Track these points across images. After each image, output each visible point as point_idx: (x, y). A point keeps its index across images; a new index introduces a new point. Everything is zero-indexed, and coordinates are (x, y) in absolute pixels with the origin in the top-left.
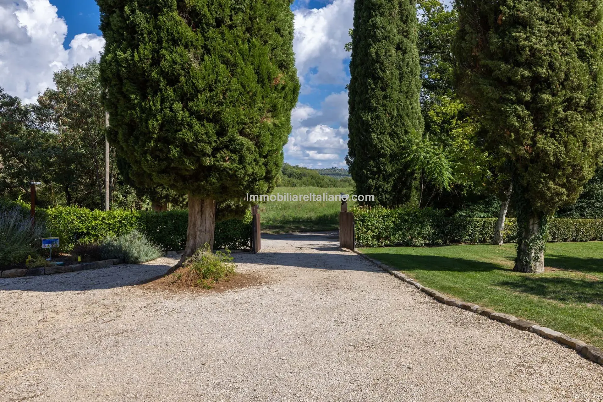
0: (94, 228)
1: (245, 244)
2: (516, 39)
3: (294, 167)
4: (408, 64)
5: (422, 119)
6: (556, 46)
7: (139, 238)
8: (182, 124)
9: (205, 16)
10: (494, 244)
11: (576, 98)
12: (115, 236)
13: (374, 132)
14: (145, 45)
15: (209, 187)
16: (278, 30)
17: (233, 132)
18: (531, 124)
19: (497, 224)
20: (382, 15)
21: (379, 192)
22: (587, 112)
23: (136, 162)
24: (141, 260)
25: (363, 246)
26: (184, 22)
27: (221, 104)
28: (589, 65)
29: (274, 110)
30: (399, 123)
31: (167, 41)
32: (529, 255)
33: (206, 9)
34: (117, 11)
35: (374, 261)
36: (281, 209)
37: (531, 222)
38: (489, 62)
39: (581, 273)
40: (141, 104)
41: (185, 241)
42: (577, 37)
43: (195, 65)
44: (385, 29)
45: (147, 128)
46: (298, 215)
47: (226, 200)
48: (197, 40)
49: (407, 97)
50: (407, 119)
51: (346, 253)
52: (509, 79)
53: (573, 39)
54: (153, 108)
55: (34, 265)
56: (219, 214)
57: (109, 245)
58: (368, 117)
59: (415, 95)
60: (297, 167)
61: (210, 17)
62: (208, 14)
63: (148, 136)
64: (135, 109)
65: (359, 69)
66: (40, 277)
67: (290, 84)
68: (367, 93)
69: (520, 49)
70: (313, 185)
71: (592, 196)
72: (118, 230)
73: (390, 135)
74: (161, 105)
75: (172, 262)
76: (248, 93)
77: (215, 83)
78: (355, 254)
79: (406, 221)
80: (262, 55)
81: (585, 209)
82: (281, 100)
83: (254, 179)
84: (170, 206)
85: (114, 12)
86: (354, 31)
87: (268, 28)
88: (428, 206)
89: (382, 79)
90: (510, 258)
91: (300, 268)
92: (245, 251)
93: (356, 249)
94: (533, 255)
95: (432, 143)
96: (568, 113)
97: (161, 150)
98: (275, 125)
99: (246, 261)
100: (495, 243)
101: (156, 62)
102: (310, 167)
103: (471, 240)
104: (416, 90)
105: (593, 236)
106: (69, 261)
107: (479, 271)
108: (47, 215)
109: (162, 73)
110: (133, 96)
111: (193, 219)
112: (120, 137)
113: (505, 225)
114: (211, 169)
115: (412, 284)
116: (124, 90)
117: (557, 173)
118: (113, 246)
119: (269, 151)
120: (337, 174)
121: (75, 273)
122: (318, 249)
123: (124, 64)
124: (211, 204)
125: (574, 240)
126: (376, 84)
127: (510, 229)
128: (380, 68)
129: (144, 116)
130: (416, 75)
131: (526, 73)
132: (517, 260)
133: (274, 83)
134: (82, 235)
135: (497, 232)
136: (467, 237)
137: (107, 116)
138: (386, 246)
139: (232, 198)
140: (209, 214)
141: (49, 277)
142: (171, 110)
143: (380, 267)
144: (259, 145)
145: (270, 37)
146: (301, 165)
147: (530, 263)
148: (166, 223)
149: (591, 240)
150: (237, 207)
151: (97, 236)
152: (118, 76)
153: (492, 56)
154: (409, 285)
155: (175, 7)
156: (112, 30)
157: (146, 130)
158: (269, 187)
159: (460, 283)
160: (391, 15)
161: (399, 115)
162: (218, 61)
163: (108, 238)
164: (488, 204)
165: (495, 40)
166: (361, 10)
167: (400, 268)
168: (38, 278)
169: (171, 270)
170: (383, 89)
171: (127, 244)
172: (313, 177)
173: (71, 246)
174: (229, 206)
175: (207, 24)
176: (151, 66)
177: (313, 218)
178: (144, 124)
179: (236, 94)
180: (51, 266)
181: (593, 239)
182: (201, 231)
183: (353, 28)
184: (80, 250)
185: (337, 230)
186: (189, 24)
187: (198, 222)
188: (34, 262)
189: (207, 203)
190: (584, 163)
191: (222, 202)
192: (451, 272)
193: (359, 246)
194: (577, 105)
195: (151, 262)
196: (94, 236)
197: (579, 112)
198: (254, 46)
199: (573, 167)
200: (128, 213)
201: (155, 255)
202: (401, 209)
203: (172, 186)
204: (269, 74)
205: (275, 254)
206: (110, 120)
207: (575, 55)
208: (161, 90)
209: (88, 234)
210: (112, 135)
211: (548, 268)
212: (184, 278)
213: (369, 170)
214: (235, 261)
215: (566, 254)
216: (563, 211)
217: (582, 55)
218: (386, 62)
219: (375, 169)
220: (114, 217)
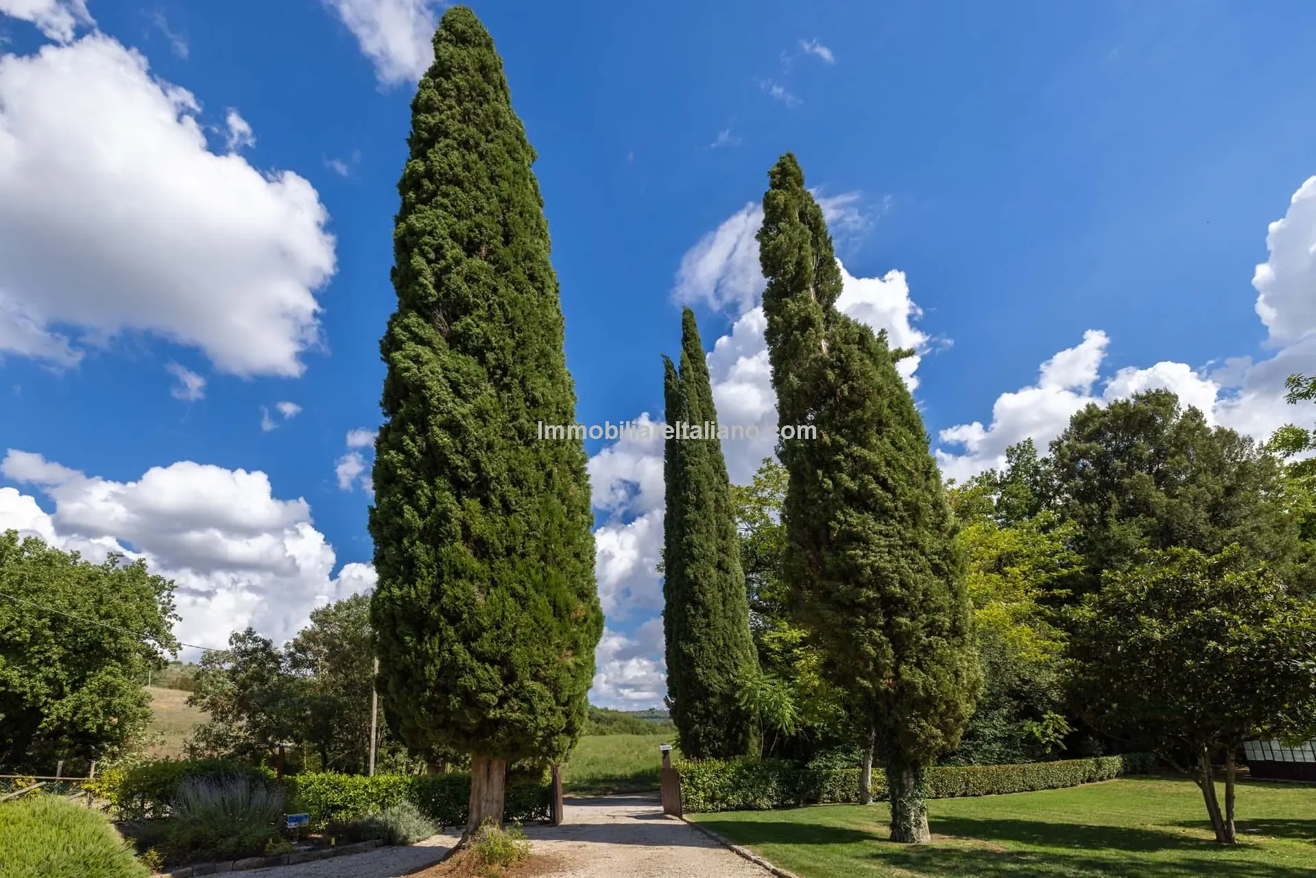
0: (353, 800)
1: (543, 813)
2: (852, 558)
3: (602, 710)
4: (731, 585)
5: (755, 648)
6: (903, 562)
7: (409, 811)
8: (463, 669)
9: (493, 544)
10: (861, 804)
11: (939, 621)
12: (378, 810)
13: (698, 666)
14: (423, 580)
15: (496, 744)
16: (577, 555)
17: (524, 676)
18: (890, 652)
19: (862, 777)
20: (699, 532)
21: (710, 740)
22: (953, 637)
23: (409, 716)
24: (411, 839)
25: (694, 812)
26: (469, 553)
27: (510, 643)
28: (949, 583)
29: (575, 647)
30: (726, 655)
31: (449, 575)
32: (907, 818)
33: (495, 537)
34: (394, 543)
35: (709, 832)
36: (588, 765)
37: (905, 774)
38: (825, 583)
39: (980, 841)
40: (416, 648)
41: (467, 813)
42: (927, 551)
43: (480, 599)
44: (702, 547)
45: (424, 675)
46: (610, 772)
47: (516, 760)
48: (483, 571)
49: (734, 623)
50: (735, 649)
51: (672, 822)
52: (852, 601)
53: (923, 553)
54: (430, 651)
55: (275, 852)
56: (510, 776)
57: (372, 820)
58: (690, 649)
59: (742, 620)
60: (606, 710)
61: (500, 546)
62: (497, 542)
63: (423, 684)
64: (409, 653)
65: (675, 593)
66: (282, 868)
67: (592, 616)
68: (687, 621)
69: (859, 569)
70: (627, 732)
71: (978, 736)
72: (384, 801)
73: (718, 669)
74: (439, 648)
75: (450, 841)
76: (543, 629)
77: (503, 619)
78: (684, 823)
79: (745, 777)
80: (558, 585)
81: (971, 752)
82: (583, 636)
83: (551, 733)
84: (449, 768)
85: (391, 544)
86: (666, 551)
87: (564, 553)
88: (772, 756)
89: (702, 604)
90: (884, 823)
91: (614, 845)
92: (543, 823)
93: (684, 816)
94: (913, 818)
95: (769, 676)
96: (932, 638)
97: (438, 702)
98: (576, 664)
99: (545, 838)
100: (863, 802)
101: (436, 597)
102: (623, 709)
103: (831, 799)
104: (743, 614)
105: (988, 788)
106: (320, 844)
107: (846, 842)
108: (295, 783)
109: (442, 610)
110: (408, 638)
111: (478, 785)
112: (391, 686)
113: (873, 778)
114: (497, 722)
115: (760, 864)
116: (398, 631)
117: (929, 711)
118: (377, 823)
119: (569, 697)
120: (656, 717)
121: (326, 861)
122: (636, 817)
123: (399, 602)
124: (500, 765)
125: (965, 795)
126: (696, 610)
127: (879, 784)
128: (700, 591)
129: (419, 661)
130: (741, 596)
131: (871, 594)
132: (893, 826)
133: (573, 615)
134: (336, 808)
135: (863, 788)
136: (825, 796)
137: (377, 662)
138: (723, 810)
139: (525, 756)
140: (498, 778)
141: (293, 868)
142: (451, 652)
143: (718, 841)
144: (556, 689)
145: (568, 562)
146: (611, 707)
147: (910, 829)
148: (443, 790)
149: (986, 794)
150: (532, 767)
151: (356, 810)
152: (392, 617)
153: (828, 576)
154: (757, 865)
155: (459, 536)
156: (386, 563)
157: (421, 679)
158: (572, 742)
159: (822, 861)
160: (708, 531)
161: (726, 645)
162: (507, 594)
163: (370, 812)
164: (847, 751)
165: (828, 558)
166: (672, 527)
167: (744, 841)
168: (279, 869)
169: (449, 853)
170: (706, 616)
171: (393, 819)
172: (626, 722)
173: (323, 825)
174: (522, 768)
175: (495, 554)
176: (430, 603)
177: (628, 775)
178: (420, 671)
179: (528, 631)
180: (297, 852)
181: (989, 793)
182: (487, 801)
183: (664, 547)
184: (334, 829)
185: (658, 790)
186: (475, 555)
187: (484, 789)
188: (275, 847)
189: (495, 765)
190: (959, 698)
191: (513, 762)
192: (810, 846)
193: (688, 811)
194: (941, 628)
195: (424, 842)
196: (352, 809)
197: (944, 637)
198: (549, 574)
199: (947, 703)
200: (396, 778)
201: (428, 833)
202: (738, 762)
203: (452, 744)
204: (567, 605)
205: (582, 826)
206: (380, 667)
207: (929, 572)
208: (440, 631)
209: (346, 807)
210: (381, 684)
211: (936, 835)
212: (464, 864)
213: (696, 713)
214: (531, 837)
215: (954, 815)
216: (944, 757)
217: (937, 570)
218: (705, 583)
219: (703, 712)
220: (378, 785)
